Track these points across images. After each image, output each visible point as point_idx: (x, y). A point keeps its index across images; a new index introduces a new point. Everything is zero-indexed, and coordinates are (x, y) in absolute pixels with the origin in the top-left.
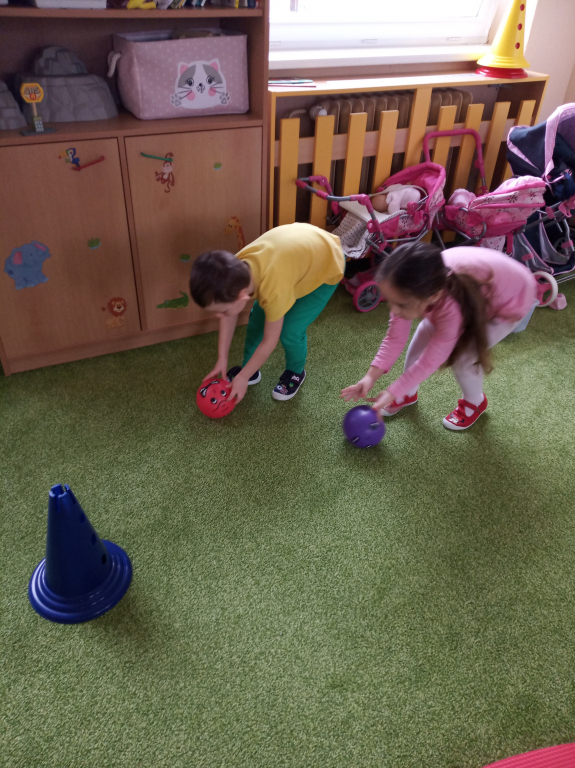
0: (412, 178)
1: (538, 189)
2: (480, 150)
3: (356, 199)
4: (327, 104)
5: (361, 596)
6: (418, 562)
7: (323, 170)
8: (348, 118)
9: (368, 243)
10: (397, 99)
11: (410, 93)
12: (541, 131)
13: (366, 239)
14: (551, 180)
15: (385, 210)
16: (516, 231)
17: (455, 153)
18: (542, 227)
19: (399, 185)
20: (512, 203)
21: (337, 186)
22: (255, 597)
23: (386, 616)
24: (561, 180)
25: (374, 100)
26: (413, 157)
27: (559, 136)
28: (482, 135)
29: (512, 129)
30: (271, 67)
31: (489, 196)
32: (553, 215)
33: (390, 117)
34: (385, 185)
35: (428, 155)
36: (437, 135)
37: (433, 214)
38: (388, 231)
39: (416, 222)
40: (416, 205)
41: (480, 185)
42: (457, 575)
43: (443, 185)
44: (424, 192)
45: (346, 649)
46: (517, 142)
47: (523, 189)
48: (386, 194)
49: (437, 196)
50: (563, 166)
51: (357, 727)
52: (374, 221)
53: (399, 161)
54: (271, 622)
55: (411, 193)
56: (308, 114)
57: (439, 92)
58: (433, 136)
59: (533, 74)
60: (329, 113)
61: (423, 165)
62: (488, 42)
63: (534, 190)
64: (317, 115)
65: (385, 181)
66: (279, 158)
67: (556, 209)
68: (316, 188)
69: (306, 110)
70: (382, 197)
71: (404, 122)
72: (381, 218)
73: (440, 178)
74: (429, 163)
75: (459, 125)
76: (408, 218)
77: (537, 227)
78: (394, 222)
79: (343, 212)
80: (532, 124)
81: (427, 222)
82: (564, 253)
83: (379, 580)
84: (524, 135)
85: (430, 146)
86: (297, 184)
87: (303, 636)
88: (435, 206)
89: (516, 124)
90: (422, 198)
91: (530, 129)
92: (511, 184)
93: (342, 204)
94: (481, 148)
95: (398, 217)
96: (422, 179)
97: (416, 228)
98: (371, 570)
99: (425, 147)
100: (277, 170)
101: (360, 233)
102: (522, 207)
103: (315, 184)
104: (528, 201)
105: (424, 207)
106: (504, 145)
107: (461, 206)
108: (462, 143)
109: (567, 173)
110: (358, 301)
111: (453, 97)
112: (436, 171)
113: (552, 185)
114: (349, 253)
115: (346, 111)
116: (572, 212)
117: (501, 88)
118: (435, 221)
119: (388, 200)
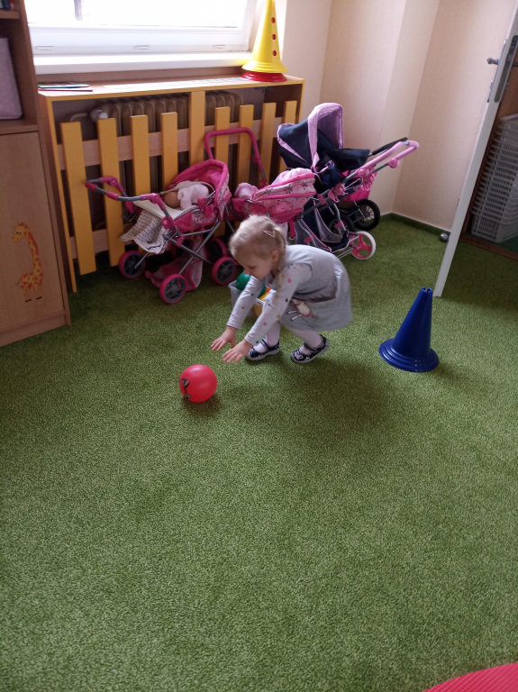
0: (199, 175)
1: (308, 180)
2: (256, 146)
3: (147, 198)
4: (107, 108)
5: (196, 601)
6: (248, 550)
7: (112, 170)
8: (129, 121)
9: (165, 239)
10: (174, 102)
11: (184, 96)
12: (305, 127)
13: (163, 235)
14: (319, 170)
15: (177, 206)
16: (296, 218)
17: (234, 149)
18: (317, 212)
19: (188, 182)
20: (288, 194)
21: (128, 184)
22: (86, 631)
23: (224, 616)
24: (326, 170)
25: (153, 103)
26: (197, 155)
27: (320, 132)
28: (255, 131)
29: (280, 127)
30: (38, 72)
31: (268, 188)
32: (324, 201)
33: (170, 119)
34: (175, 182)
35: (210, 153)
36: (216, 134)
37: (222, 208)
38: (183, 226)
39: (208, 216)
40: (206, 200)
41: (261, 179)
42: (285, 555)
43: (227, 180)
45: (187, 664)
46: (286, 138)
47: (296, 180)
48: (177, 191)
49: (224, 191)
50: (326, 158)
52: (168, 218)
53: (184, 160)
54: (106, 655)
55: (200, 189)
56: (89, 117)
57: (211, 94)
58: (212, 136)
59: (292, 78)
60: (110, 117)
61: (207, 162)
62: (250, 50)
63: (305, 181)
64: (98, 118)
65: (174, 178)
66: (64, 162)
67: (326, 196)
68: (107, 189)
69: (87, 113)
70: (174, 194)
71: (184, 123)
72: (175, 214)
73: (224, 173)
74: (212, 160)
75: (234, 125)
76: (199, 212)
77: (313, 213)
78: (187, 217)
79: (139, 210)
80: (297, 122)
81: (218, 214)
82: (337, 233)
83: (213, 579)
84: (291, 132)
85: (211, 145)
86: (87, 186)
87: (140, 662)
88: (223, 200)
89: (283, 122)
90: (210, 193)
91: (295, 126)
92: (286, 176)
93: (135, 203)
94: (256, 144)
95: (190, 212)
96: (208, 175)
97: (209, 221)
98: (204, 570)
99: (206, 145)
100: (64, 173)
101: (156, 231)
102: (297, 197)
103: (106, 185)
104: (302, 191)
105: (213, 201)
106: (275, 140)
107: (246, 198)
108: (239, 141)
109: (331, 164)
110: (164, 293)
111: (226, 99)
112: (219, 168)
113: (320, 175)
114: (149, 249)
115: (126, 113)
116: (340, 197)
117: (267, 90)
118: (225, 214)
119: (179, 197)
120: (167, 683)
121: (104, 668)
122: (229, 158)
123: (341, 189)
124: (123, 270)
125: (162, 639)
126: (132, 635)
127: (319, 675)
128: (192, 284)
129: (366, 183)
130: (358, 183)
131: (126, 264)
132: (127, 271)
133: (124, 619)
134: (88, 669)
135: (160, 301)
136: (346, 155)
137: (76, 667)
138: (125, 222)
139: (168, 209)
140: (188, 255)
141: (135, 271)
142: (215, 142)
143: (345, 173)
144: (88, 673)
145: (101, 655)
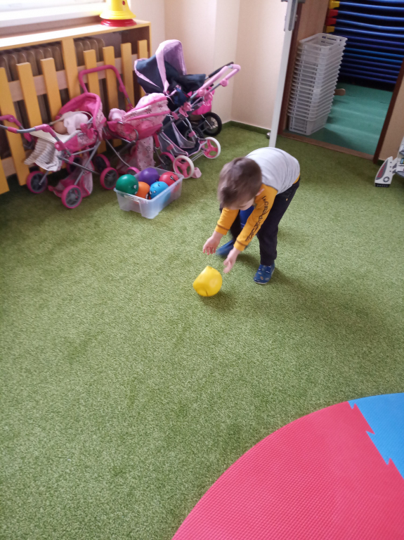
0: (79, 106)
1: (162, 102)
2: (120, 79)
3: (40, 129)
5: (119, 407)
7: (9, 110)
8: (16, 68)
9: (60, 159)
10: (49, 49)
11: (57, 44)
12: (154, 61)
13: (58, 157)
14: (169, 94)
15: (65, 132)
16: (158, 132)
17: (103, 83)
18: (174, 125)
19: (71, 113)
20: (149, 114)
21: (24, 120)
23: (139, 413)
24: (176, 93)
25: (33, 52)
26: (74, 90)
27: (167, 64)
28: (118, 67)
29: (136, 62)
31: (134, 110)
32: (177, 117)
33: (48, 63)
34: (60, 114)
35: (85, 88)
36: (87, 72)
37: (100, 130)
38: (72, 148)
39: (90, 137)
41: (127, 104)
43: (101, 108)
44: (90, 114)
45: (119, 446)
46: (142, 70)
47: (153, 103)
48: (62, 121)
49: (99, 116)
50: (174, 83)
51: (137, 493)
52: (59, 142)
53: (65, 96)
55: (81, 117)
57: (79, 41)
58: (84, 74)
59: (140, 22)
61: (83, 95)
63: (160, 103)
65: (59, 111)
67: (178, 113)
68: (7, 125)
70: (61, 123)
71: (60, 66)
72: (64, 139)
73: (97, 103)
74: (87, 93)
75: (101, 63)
76: (83, 135)
77: (171, 126)
78: (74, 140)
79: (35, 139)
80: (149, 57)
81: (98, 136)
82: (191, 140)
83: (129, 391)
84: (145, 65)
85: (84, 81)
88: (100, 124)
89: (138, 58)
90: (89, 119)
91: (147, 60)
92: (146, 100)
93: (32, 133)
94: (120, 78)
95: (76, 136)
96: (85, 105)
97: (91, 141)
99: (81, 82)
101: (51, 154)
102: (156, 115)
103: (6, 122)
104: (159, 111)
105: (92, 126)
106: (134, 73)
107: (117, 121)
108: (106, 76)
109: (179, 88)
110: (66, 201)
111: (90, 43)
112: (93, 99)
113: (171, 97)
114: (48, 168)
115: (12, 62)
116: (188, 113)
117: (122, 33)
118: (103, 135)
119: (65, 125)
120: (106, 461)
121: (61, 460)
122: (101, 90)
123: (188, 106)
124: (30, 187)
125: (99, 435)
126: (78, 436)
127: (206, 437)
128: (85, 191)
129: (206, 100)
130: (201, 100)
131: (32, 182)
132: (34, 188)
133: (71, 428)
134: (51, 462)
135: (63, 207)
136: (188, 80)
137: (42, 462)
138: (26, 149)
139: (58, 135)
140: (79, 170)
141: (40, 187)
142: (87, 78)
143: (189, 94)
144: (51, 464)
145: (58, 452)
